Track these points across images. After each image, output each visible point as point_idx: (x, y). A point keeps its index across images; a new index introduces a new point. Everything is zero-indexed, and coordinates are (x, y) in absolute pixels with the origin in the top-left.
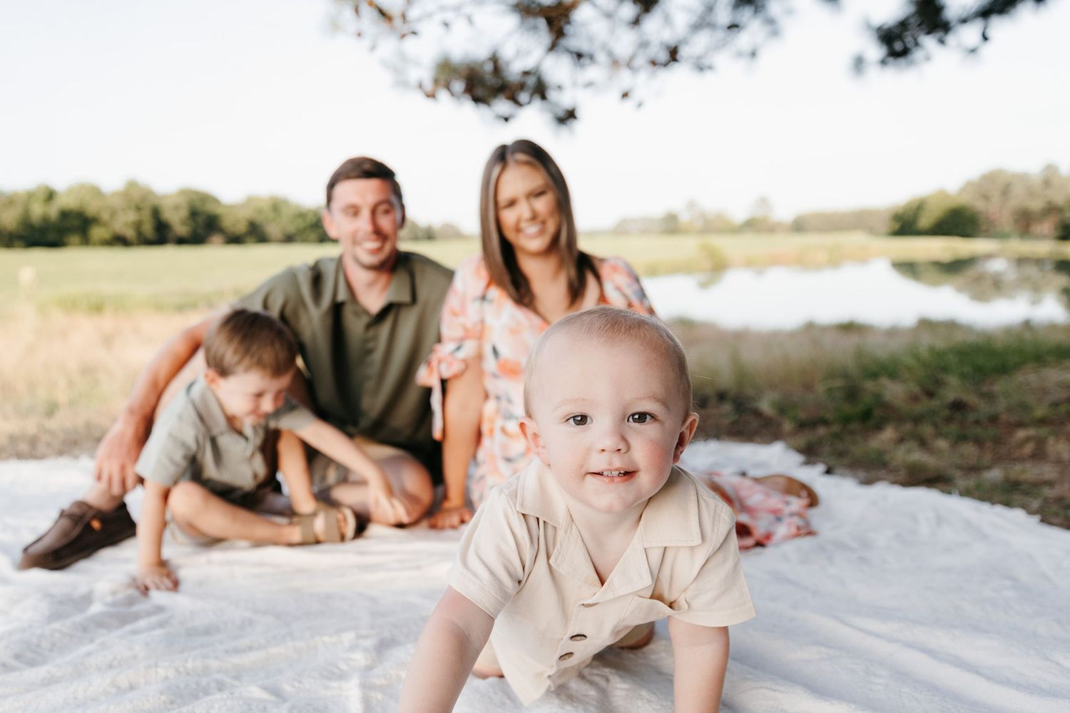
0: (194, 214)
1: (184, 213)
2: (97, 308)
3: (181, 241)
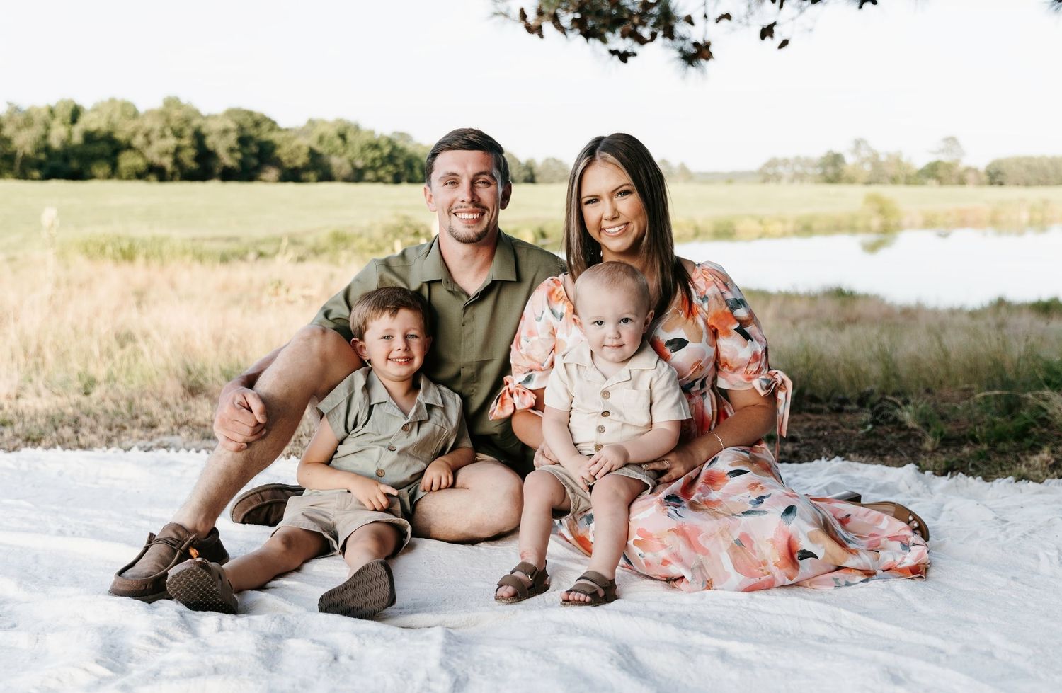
0: (244, 141)
1: (232, 139)
2: (128, 255)
3: (228, 175)
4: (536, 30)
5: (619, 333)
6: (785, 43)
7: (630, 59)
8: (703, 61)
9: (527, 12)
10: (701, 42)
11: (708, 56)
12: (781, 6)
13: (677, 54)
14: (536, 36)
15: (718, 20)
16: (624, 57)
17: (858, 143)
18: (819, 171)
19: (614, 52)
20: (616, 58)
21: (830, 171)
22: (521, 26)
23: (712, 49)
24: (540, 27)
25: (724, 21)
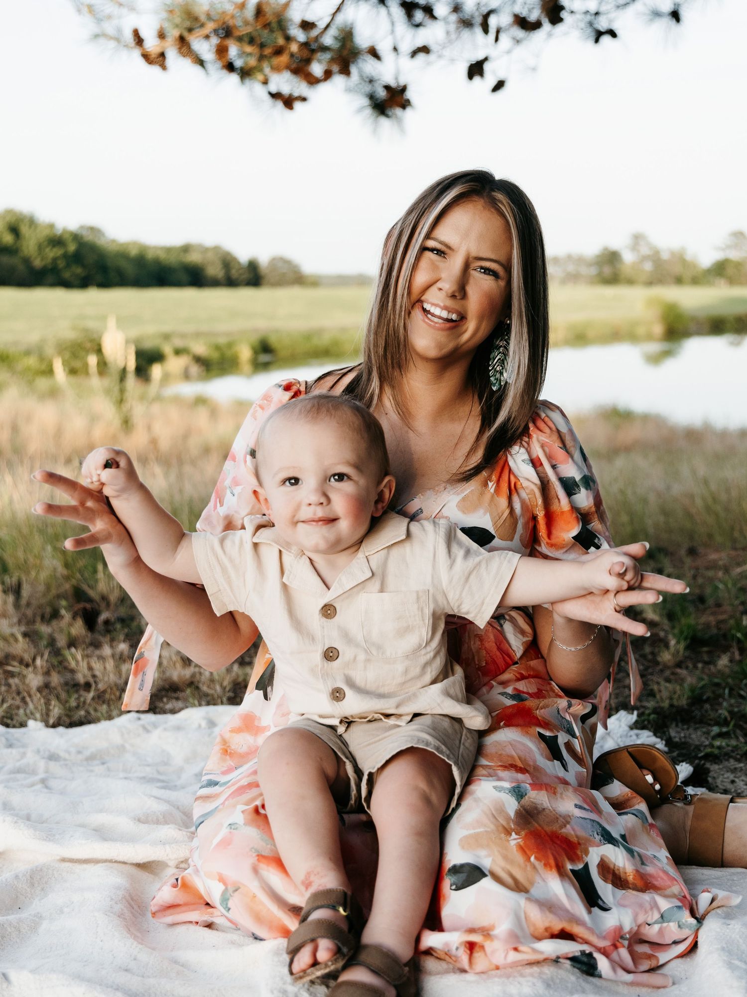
4: (159, 60)
5: (326, 495)
6: (499, 86)
7: (297, 105)
8: (398, 111)
9: (143, 34)
10: (393, 84)
11: (405, 104)
12: (497, 39)
13: (366, 102)
14: (156, 70)
15: (414, 53)
16: (289, 102)
17: (638, 238)
18: (593, 271)
19: (276, 96)
20: (280, 104)
21: (607, 271)
22: (136, 53)
23: (410, 94)
24: (162, 55)
25: (421, 56)
